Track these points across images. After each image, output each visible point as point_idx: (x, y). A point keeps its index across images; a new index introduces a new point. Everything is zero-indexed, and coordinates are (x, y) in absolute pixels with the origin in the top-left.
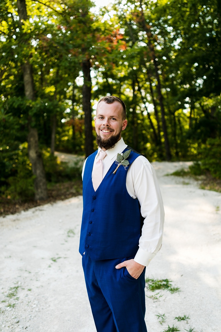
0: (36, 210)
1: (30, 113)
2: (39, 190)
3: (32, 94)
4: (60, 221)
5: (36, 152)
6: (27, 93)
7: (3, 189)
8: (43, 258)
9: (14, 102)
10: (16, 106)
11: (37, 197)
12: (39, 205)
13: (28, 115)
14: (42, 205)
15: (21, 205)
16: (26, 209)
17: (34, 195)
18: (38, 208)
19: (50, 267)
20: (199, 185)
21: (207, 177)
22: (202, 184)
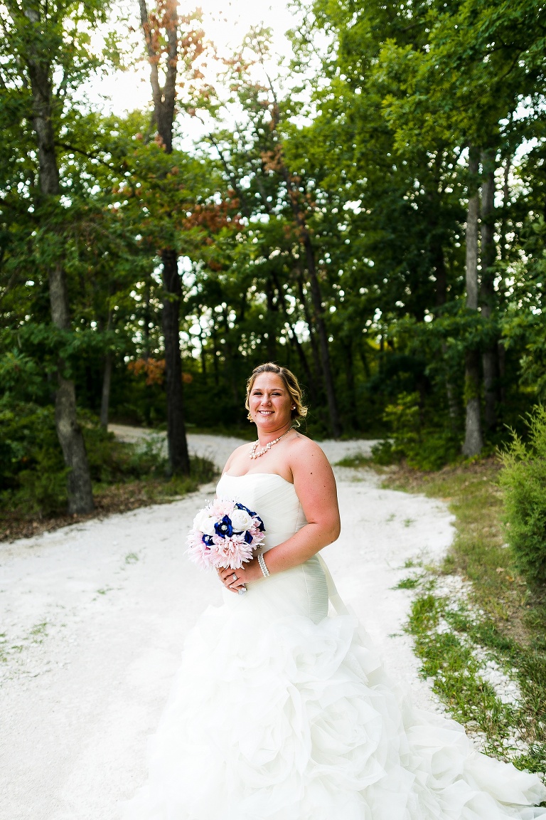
0: (72, 530)
1: (62, 354)
2: (77, 495)
3: (64, 317)
4: (115, 543)
5: (72, 424)
6: (56, 316)
7: (6, 495)
8: (83, 591)
9: (32, 333)
10: (36, 342)
11: (74, 507)
12: (77, 522)
13: (57, 355)
14: (83, 522)
15: (41, 522)
16: (53, 529)
17: (66, 504)
18: (74, 526)
19: (95, 599)
20: (380, 483)
21: (402, 468)
22: (386, 480)
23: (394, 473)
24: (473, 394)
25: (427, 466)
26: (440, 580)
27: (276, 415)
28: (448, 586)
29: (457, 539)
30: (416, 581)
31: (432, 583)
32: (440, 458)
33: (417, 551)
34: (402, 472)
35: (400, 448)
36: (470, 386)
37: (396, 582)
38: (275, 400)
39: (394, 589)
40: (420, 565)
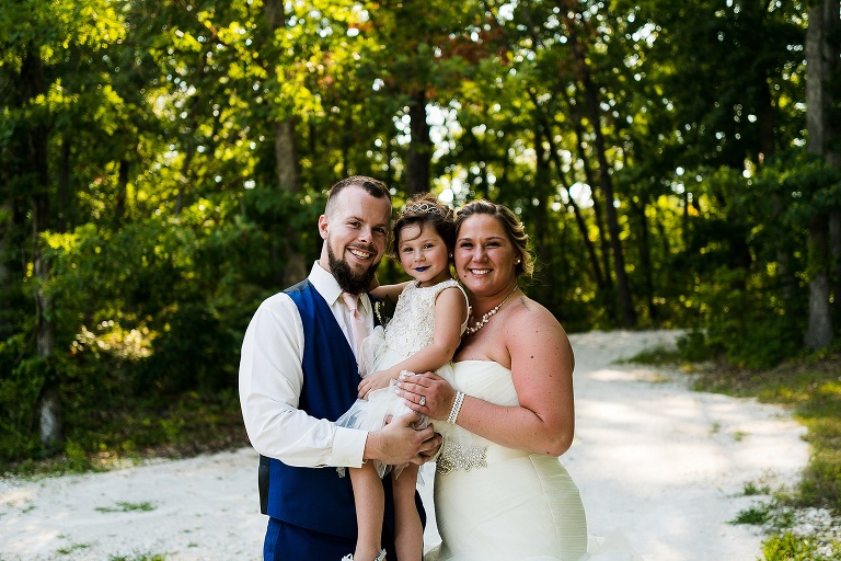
3: (293, 177)
6: (283, 177)
9: (257, 198)
20: (692, 382)
21: (719, 365)
22: (700, 380)
23: (710, 371)
24: (820, 267)
25: (756, 364)
26: (798, 513)
27: (496, 274)
28: (812, 522)
29: (813, 458)
30: (764, 514)
31: (786, 516)
32: (774, 352)
33: (760, 474)
34: (720, 370)
35: (718, 339)
36: (815, 256)
37: (734, 514)
38: (492, 253)
39: (734, 523)
40: (766, 491)
